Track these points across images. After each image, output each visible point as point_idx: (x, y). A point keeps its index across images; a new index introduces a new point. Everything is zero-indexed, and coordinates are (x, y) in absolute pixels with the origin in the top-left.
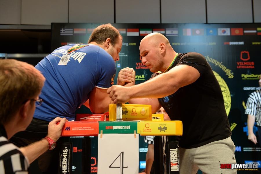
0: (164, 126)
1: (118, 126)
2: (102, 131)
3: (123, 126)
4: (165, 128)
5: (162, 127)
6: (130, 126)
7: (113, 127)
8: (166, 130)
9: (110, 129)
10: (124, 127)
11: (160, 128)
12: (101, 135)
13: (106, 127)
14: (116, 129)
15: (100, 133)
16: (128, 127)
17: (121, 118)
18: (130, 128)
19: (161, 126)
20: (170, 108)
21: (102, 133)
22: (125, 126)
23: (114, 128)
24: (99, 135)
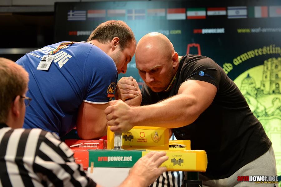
0: (179, 158)
1: (115, 156)
2: (92, 164)
3: (122, 157)
4: (181, 161)
5: (177, 159)
6: (131, 157)
7: (108, 157)
8: (182, 164)
9: (104, 160)
10: (123, 159)
11: (174, 161)
12: (92, 170)
13: (98, 158)
14: (113, 160)
15: (90, 166)
16: (129, 159)
17: (120, 145)
18: (131, 160)
19: (175, 158)
20: (183, 135)
21: (93, 166)
22: (124, 157)
23: (110, 159)
24: (89, 169)
